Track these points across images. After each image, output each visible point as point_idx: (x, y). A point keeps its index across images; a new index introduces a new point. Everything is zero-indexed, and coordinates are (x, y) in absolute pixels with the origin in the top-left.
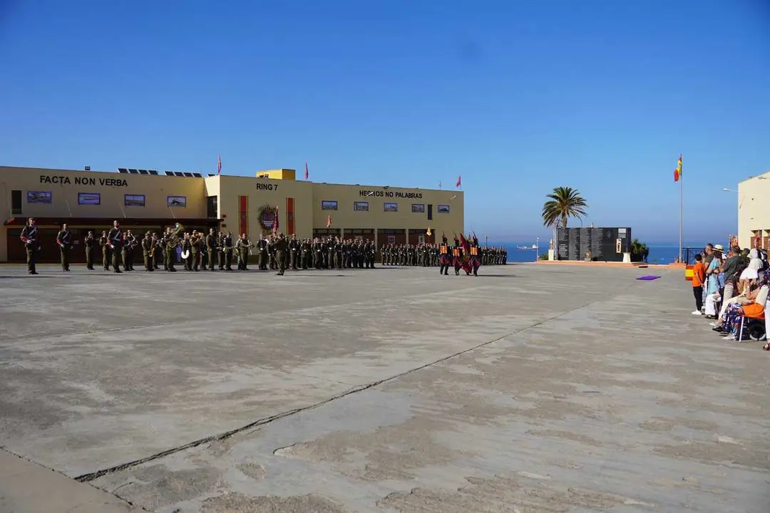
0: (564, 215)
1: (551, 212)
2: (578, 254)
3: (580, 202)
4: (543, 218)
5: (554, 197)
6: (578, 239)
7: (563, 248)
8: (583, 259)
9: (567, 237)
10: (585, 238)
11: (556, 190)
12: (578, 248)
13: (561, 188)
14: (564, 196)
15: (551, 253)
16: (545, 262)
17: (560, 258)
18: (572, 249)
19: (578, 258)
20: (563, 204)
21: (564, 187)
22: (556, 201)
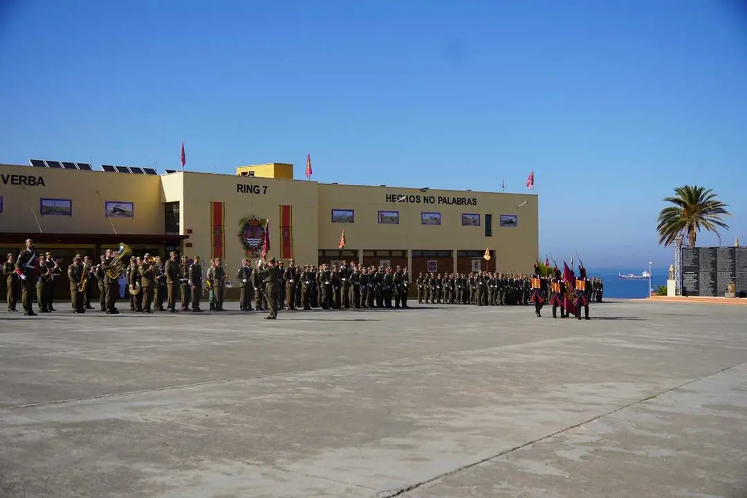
0: (691, 228)
1: (671, 224)
2: (715, 286)
3: (717, 208)
4: (658, 233)
5: (676, 201)
6: (714, 264)
7: (690, 278)
8: (722, 294)
9: (696, 261)
10: (724, 262)
11: (679, 191)
12: (714, 276)
13: (687, 188)
14: (691, 199)
15: (672, 286)
16: (662, 299)
17: (685, 293)
18: (705, 278)
19: (715, 293)
20: (690, 212)
21: (691, 185)
22: (678, 206)
